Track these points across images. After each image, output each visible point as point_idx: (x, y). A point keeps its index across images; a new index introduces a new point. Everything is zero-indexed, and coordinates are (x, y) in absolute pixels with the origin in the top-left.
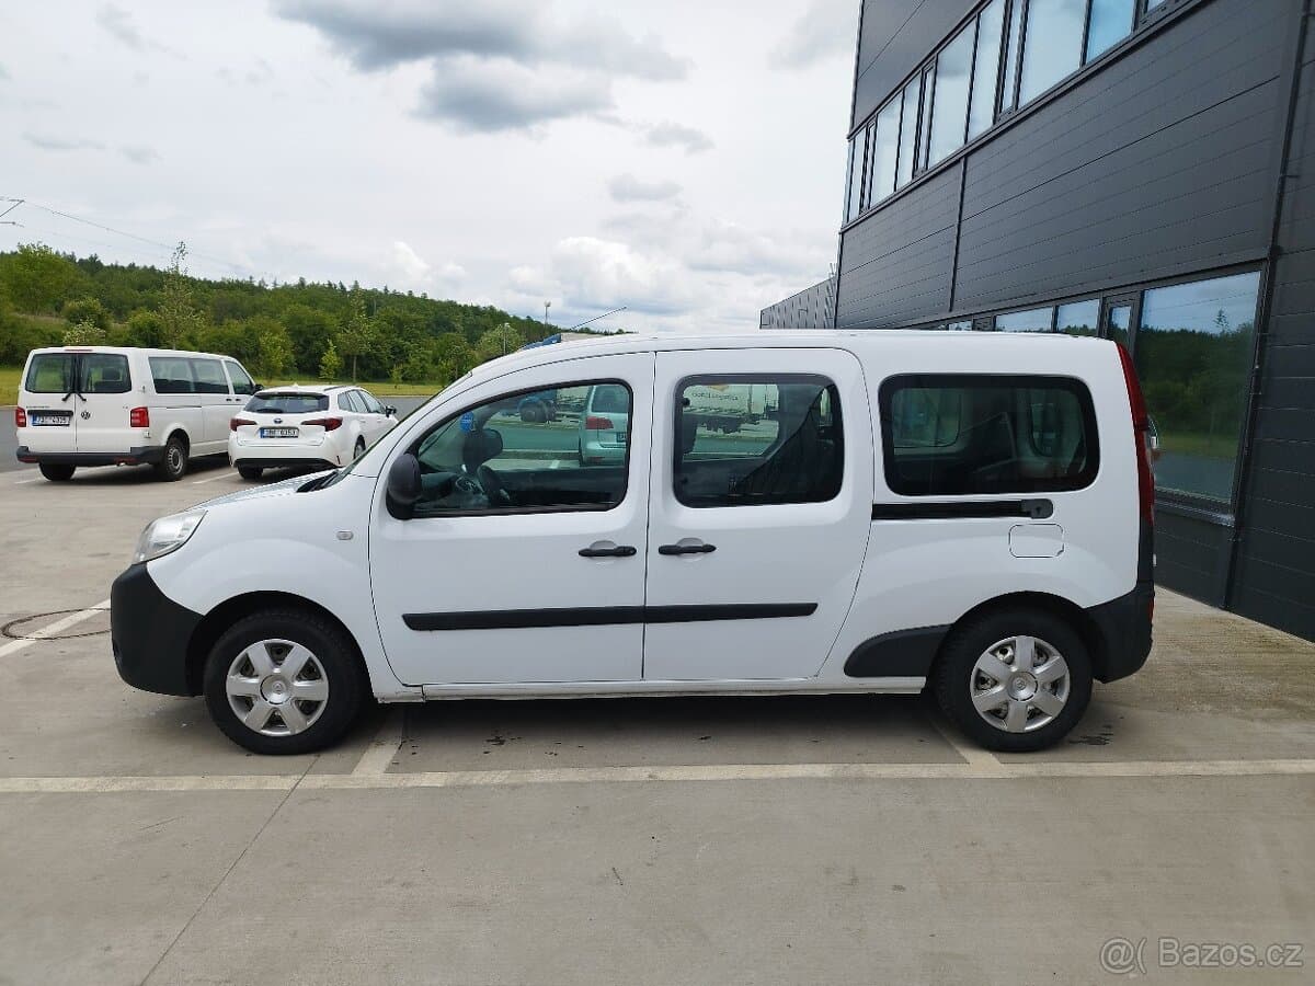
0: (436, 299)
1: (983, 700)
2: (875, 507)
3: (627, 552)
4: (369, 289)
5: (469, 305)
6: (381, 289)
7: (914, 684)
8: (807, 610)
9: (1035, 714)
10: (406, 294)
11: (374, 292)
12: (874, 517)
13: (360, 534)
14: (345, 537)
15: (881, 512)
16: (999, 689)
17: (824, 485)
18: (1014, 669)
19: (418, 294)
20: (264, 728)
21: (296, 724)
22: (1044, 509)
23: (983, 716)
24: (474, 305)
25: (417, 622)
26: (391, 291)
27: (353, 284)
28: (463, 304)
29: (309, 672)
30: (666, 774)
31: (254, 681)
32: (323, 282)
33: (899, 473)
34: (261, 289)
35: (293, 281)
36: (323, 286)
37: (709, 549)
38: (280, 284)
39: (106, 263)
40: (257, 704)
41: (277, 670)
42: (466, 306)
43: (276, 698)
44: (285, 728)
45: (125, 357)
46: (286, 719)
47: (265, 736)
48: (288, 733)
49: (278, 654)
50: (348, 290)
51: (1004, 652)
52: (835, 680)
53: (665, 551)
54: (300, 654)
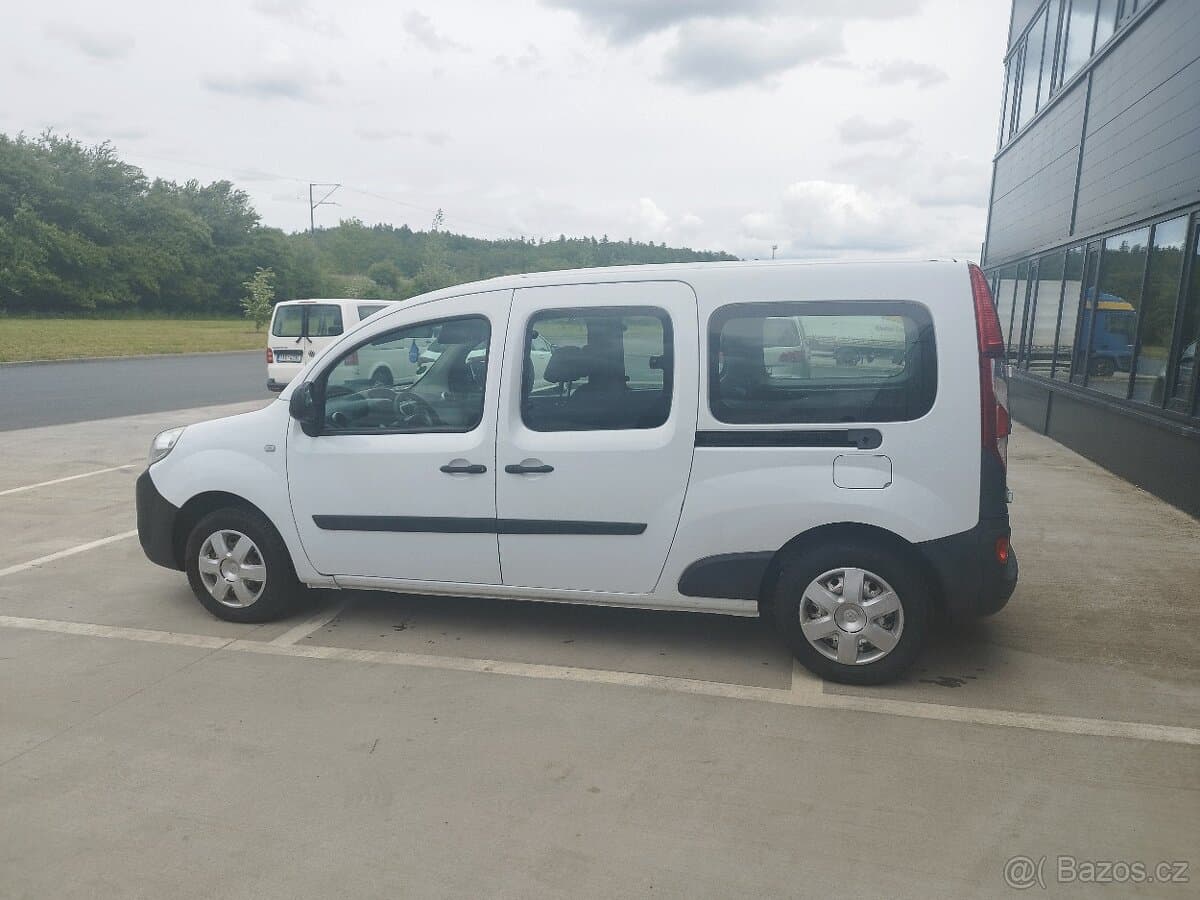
0: (674, 247)
1: (813, 629)
2: (698, 434)
3: (479, 470)
4: (617, 241)
5: (702, 251)
6: (626, 241)
7: (748, 607)
8: (638, 529)
9: (868, 648)
10: (648, 244)
11: (620, 244)
12: (697, 444)
13: (280, 447)
14: (271, 449)
15: (703, 439)
16: (827, 619)
17: (651, 411)
18: (841, 600)
19: (658, 244)
20: (225, 600)
21: (246, 599)
22: (871, 440)
23: (813, 645)
24: (707, 251)
25: (325, 522)
26: (634, 242)
27: (602, 237)
28: (697, 251)
29: (252, 558)
30: (501, 668)
31: (215, 562)
32: (580, 237)
33: (721, 401)
34: (529, 246)
35: (556, 238)
36: (580, 241)
37: (548, 469)
38: (546, 241)
39: (414, 231)
40: (219, 579)
41: (229, 555)
42: (700, 253)
43: (230, 576)
44: (239, 602)
45: (339, 307)
46: (238, 592)
47: (226, 606)
48: (240, 605)
49: (231, 541)
50: (599, 242)
51: (835, 583)
52: (668, 596)
53: (511, 470)
54: (245, 543)
